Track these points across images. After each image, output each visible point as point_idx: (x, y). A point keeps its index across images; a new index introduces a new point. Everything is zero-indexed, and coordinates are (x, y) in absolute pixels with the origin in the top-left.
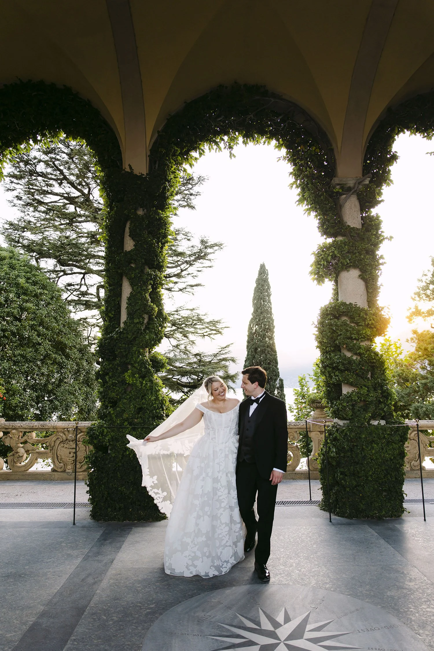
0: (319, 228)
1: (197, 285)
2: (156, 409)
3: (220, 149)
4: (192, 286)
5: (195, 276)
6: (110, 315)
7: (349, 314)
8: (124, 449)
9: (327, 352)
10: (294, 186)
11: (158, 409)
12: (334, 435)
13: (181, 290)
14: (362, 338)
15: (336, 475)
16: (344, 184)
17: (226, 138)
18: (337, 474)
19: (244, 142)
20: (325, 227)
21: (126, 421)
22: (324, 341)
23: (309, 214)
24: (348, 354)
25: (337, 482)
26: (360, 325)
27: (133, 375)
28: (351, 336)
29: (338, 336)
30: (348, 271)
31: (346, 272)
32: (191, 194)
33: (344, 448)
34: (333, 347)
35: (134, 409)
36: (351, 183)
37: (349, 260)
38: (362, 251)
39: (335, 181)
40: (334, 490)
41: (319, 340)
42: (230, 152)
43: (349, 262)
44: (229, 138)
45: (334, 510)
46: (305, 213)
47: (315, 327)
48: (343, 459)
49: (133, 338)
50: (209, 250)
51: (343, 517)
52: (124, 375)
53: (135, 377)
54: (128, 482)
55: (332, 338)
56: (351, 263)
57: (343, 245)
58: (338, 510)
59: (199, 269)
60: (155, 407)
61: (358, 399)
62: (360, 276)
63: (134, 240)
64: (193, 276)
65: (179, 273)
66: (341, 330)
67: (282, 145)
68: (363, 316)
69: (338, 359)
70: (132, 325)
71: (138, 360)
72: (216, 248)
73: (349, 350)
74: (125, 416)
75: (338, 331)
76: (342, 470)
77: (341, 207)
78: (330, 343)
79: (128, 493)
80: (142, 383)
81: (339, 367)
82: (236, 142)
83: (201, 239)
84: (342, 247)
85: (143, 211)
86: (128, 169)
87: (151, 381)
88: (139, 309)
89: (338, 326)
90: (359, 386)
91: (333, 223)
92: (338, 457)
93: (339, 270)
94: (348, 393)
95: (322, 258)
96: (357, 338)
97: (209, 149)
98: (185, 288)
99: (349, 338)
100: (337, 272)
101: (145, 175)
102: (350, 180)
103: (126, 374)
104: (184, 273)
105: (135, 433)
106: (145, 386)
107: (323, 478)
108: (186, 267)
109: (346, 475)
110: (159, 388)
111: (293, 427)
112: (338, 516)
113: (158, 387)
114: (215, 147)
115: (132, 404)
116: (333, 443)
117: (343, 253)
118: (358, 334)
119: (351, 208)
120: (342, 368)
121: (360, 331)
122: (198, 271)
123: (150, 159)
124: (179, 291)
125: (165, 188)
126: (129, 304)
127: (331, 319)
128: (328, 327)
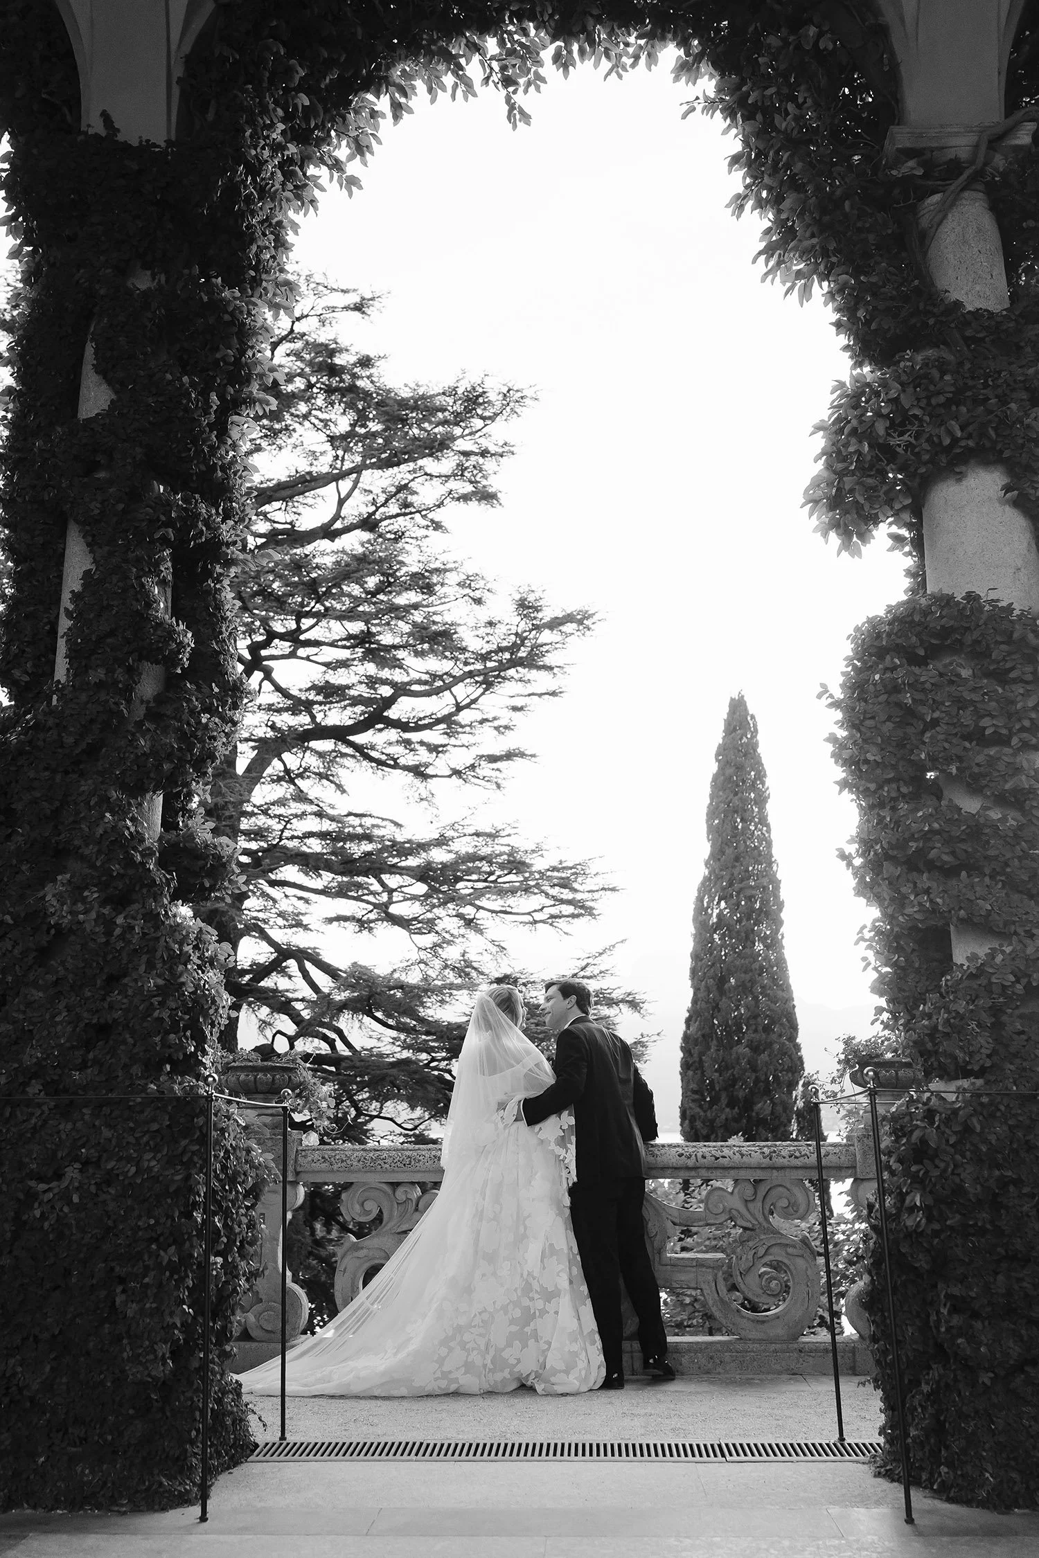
0: (838, 325)
1: (509, 756)
2: (167, 1033)
3: (468, 84)
4: (493, 759)
5: (506, 727)
6: (17, 673)
7: (968, 639)
8: (21, 1196)
9: (881, 805)
10: (750, 204)
11: (175, 1028)
12: (916, 1135)
13: (457, 773)
14: (1023, 729)
15: (933, 1318)
16: (932, 150)
17: (492, 45)
18: (938, 1313)
19: (557, 58)
20: (861, 314)
21: (35, 1076)
22: (870, 757)
23: (806, 293)
24: (971, 805)
25: (939, 1347)
26: (1015, 681)
27: (76, 891)
28: (977, 725)
29: (923, 732)
30: (960, 477)
31: (951, 482)
32: (484, 453)
33: (959, 1190)
34: (906, 784)
35: (69, 1029)
36: (961, 145)
37: (962, 429)
38: (1013, 390)
39: (900, 137)
40: (927, 1383)
41: (846, 754)
42: (508, 99)
43: (959, 434)
44: (501, 43)
45: (932, 1474)
46: (791, 288)
47: (831, 705)
48: (959, 1241)
49: (83, 746)
50: (546, 636)
51: (968, 1503)
52: (41, 894)
53: (84, 900)
54: (36, 1340)
55: (901, 745)
56: (970, 437)
57: (935, 374)
58: (944, 1469)
59: (518, 702)
60: (161, 1020)
61: (1018, 981)
62: (1007, 489)
63: (110, 382)
64: (497, 728)
65: (451, 715)
66: (936, 705)
67: (698, 58)
68: (1023, 639)
69: (925, 819)
70: (83, 697)
71: (100, 831)
72: (569, 627)
73: (974, 786)
74: (32, 1055)
75: (923, 709)
76: (956, 1290)
77: (925, 239)
78: (894, 767)
79: (35, 1386)
80: (109, 924)
81: (933, 854)
82: (536, 73)
83: (518, 597)
84: (932, 381)
85: (154, 279)
86: (98, 127)
87: (153, 918)
88: (112, 633)
89: (924, 690)
90: (1020, 930)
91: (892, 298)
92: (936, 1234)
93: (922, 470)
94: (973, 958)
95: (854, 432)
96: (1004, 731)
97: (430, 90)
98: (473, 767)
99: (967, 737)
100: (915, 484)
101: (163, 145)
102: (956, 134)
103: (49, 888)
104: (465, 717)
105: (69, 1126)
106: (122, 937)
107: (879, 1334)
108: (473, 697)
109: (975, 1315)
110: (188, 949)
111: (785, 1162)
112: (950, 1500)
113: (181, 944)
114: (449, 80)
115: (61, 1006)
116: (914, 1169)
117: (934, 401)
118: (1010, 716)
119: (965, 242)
120: (945, 858)
121: (1013, 702)
122: (515, 709)
123: (183, 94)
124: (450, 776)
125: (233, 190)
126: (77, 616)
127: (893, 669)
128: (883, 698)
